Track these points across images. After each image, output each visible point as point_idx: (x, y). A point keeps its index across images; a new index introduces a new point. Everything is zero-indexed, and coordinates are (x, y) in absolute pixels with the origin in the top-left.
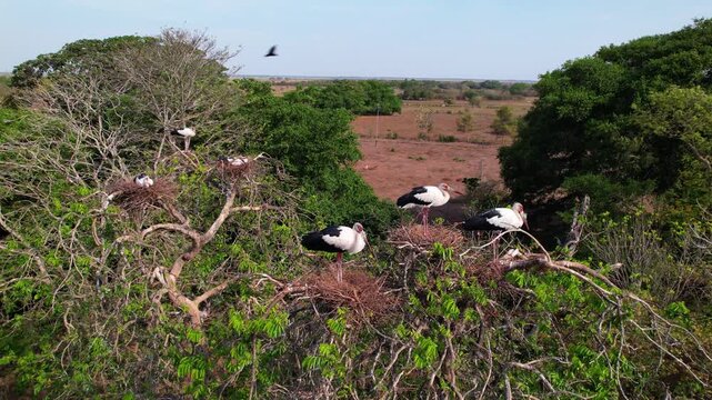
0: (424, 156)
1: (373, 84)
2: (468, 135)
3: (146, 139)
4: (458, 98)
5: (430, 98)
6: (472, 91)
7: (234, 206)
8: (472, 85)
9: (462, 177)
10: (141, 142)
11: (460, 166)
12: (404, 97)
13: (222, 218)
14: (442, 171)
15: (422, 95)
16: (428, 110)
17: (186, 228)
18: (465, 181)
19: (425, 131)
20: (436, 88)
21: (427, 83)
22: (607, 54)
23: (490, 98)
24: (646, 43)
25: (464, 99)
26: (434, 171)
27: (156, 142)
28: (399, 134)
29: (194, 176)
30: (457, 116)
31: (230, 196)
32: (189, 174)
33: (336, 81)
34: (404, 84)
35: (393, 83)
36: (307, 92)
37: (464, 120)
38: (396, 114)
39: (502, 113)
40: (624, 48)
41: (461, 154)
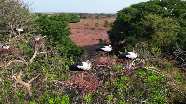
0: (87, 33)
1: (72, 14)
2: (98, 28)
3: (5, 32)
4: (94, 18)
5: (87, 18)
6: (98, 16)
7: (38, 52)
8: (98, 14)
9: (98, 38)
10: (3, 33)
11: (96, 36)
12: (80, 18)
13: (34, 56)
14: (92, 37)
15: (85, 17)
16: (87, 21)
17: (23, 61)
18: (99, 40)
19: (87, 27)
20: (89, 15)
21: (86, 14)
22: (133, 6)
23: (103, 18)
24: (142, 4)
25: (96, 18)
26: (90, 37)
27: (8, 33)
28: (80, 28)
29: (23, 44)
30: (95, 23)
31: (36, 50)
32: (22, 43)
33: (61, 14)
34: (80, 14)
35: (77, 14)
36: (55, 17)
37: (97, 24)
38: (79, 22)
39: (106, 21)
40: (137, 5)
41: (96, 32)
